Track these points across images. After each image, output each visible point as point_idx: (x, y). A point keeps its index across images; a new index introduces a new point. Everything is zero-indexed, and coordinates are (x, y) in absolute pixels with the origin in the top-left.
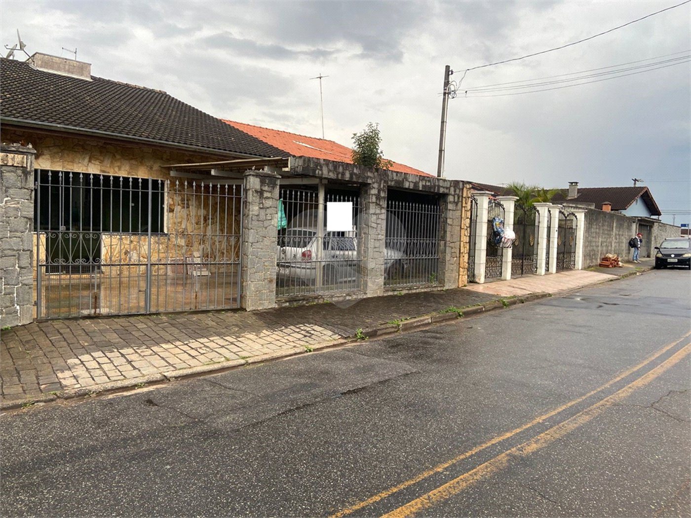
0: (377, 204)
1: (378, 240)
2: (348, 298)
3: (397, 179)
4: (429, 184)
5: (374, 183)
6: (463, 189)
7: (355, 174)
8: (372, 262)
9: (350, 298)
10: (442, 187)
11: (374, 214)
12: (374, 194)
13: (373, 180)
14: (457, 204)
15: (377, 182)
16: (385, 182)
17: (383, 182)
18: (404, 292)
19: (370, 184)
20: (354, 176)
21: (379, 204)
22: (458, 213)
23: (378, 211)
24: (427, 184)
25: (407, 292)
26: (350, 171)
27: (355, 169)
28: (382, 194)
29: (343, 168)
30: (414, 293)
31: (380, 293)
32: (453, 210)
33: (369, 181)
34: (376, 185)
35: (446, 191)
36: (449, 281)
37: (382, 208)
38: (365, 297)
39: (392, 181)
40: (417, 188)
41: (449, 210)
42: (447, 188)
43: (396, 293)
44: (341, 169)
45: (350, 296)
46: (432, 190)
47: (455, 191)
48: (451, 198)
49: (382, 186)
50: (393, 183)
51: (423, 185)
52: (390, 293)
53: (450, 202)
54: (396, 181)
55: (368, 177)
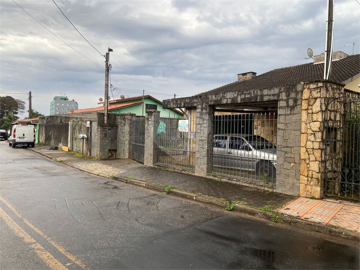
0: (200, 118)
1: (201, 140)
2: (183, 172)
3: (216, 99)
4: (249, 96)
5: (198, 105)
6: (302, 92)
7: (187, 103)
8: (198, 153)
9: (184, 172)
10: (266, 95)
11: (198, 124)
12: (199, 112)
13: (198, 104)
14: (292, 108)
15: (200, 104)
16: (206, 103)
17: (204, 103)
18: (224, 180)
19: (196, 106)
20: (186, 104)
21: (202, 118)
22: (294, 118)
23: (201, 122)
24: (246, 96)
25: (227, 181)
26: (184, 102)
27: (187, 100)
28: (204, 111)
29: (180, 101)
30: (234, 184)
31: (203, 175)
32: (285, 115)
33: (195, 105)
34: (200, 106)
35: (272, 98)
36: (283, 185)
37: (204, 120)
38: (193, 174)
39: (211, 101)
40: (235, 102)
41: (280, 115)
42: (274, 95)
43: (216, 179)
44: (179, 102)
45: (185, 171)
46: (253, 100)
47: (288, 95)
48: (282, 104)
49: (204, 106)
50: (212, 103)
51: (241, 99)
52: (211, 177)
53: (281, 107)
54: (215, 101)
55: (194, 103)
